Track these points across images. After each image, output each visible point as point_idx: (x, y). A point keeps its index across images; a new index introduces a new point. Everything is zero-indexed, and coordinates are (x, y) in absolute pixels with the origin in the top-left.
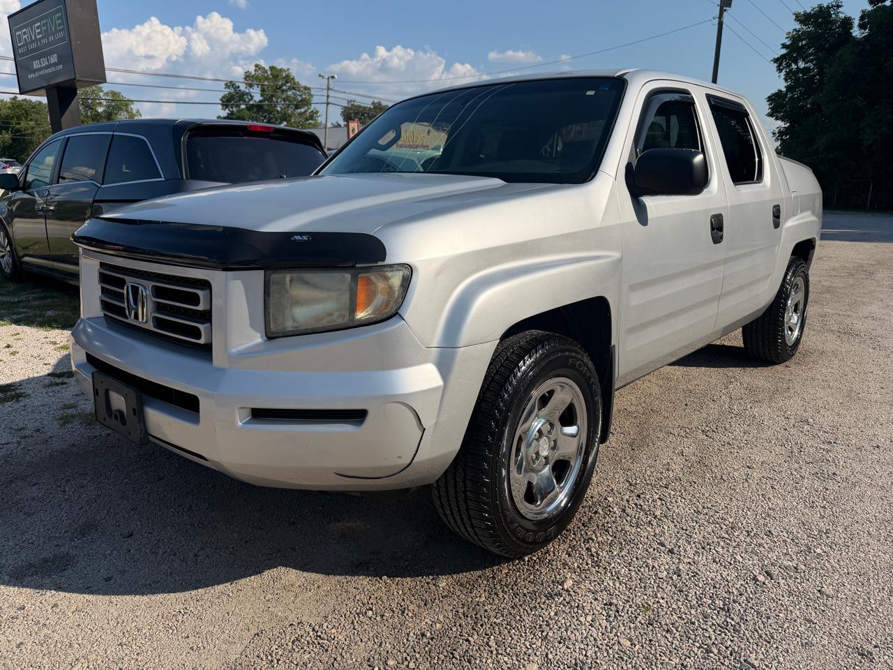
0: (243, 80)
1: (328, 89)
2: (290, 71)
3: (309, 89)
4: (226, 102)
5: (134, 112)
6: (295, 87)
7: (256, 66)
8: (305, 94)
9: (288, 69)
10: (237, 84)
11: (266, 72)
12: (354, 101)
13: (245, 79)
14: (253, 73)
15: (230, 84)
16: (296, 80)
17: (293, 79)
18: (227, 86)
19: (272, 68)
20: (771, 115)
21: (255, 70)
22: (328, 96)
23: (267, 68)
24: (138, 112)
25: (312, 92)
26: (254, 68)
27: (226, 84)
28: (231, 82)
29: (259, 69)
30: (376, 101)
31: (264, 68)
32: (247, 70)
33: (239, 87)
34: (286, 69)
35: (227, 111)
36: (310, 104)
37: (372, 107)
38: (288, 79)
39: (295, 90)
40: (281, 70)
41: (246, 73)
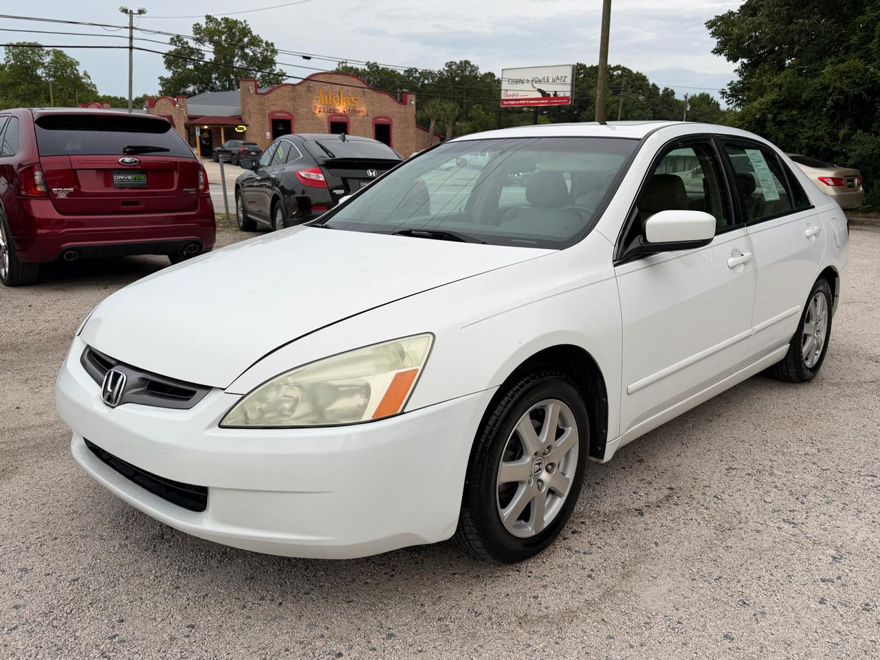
0: (191, 34)
1: (131, 28)
2: (247, 23)
3: (272, 44)
4: (172, 60)
5: (81, 74)
6: (255, 41)
7: (208, 17)
8: (267, 51)
9: (245, 21)
10: (185, 40)
11: (220, 24)
12: (346, 62)
13: (196, 33)
14: (204, 26)
15: (177, 39)
16: (254, 34)
17: (250, 32)
18: (173, 41)
19: (226, 20)
20: (717, 51)
21: (207, 23)
22: (131, 38)
23: (219, 19)
24: (85, 74)
25: (276, 47)
26: (205, 21)
27: (172, 39)
28: (178, 36)
29: (211, 21)
30: (372, 62)
31: (217, 20)
32: (196, 22)
33: (187, 43)
34: (243, 21)
35: (171, 72)
36: (275, 63)
37: (366, 68)
38: (245, 31)
39: (254, 45)
40: (236, 22)
41: (195, 25)
